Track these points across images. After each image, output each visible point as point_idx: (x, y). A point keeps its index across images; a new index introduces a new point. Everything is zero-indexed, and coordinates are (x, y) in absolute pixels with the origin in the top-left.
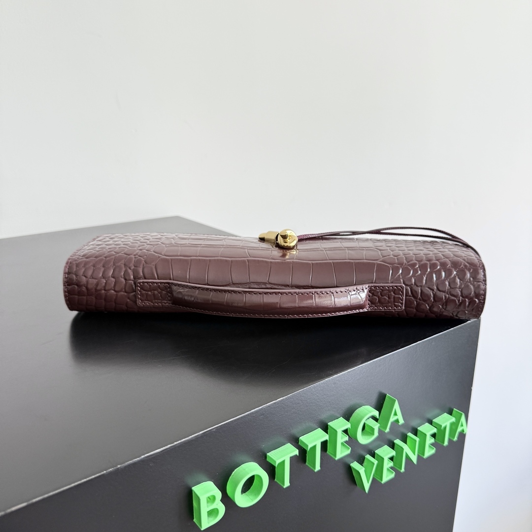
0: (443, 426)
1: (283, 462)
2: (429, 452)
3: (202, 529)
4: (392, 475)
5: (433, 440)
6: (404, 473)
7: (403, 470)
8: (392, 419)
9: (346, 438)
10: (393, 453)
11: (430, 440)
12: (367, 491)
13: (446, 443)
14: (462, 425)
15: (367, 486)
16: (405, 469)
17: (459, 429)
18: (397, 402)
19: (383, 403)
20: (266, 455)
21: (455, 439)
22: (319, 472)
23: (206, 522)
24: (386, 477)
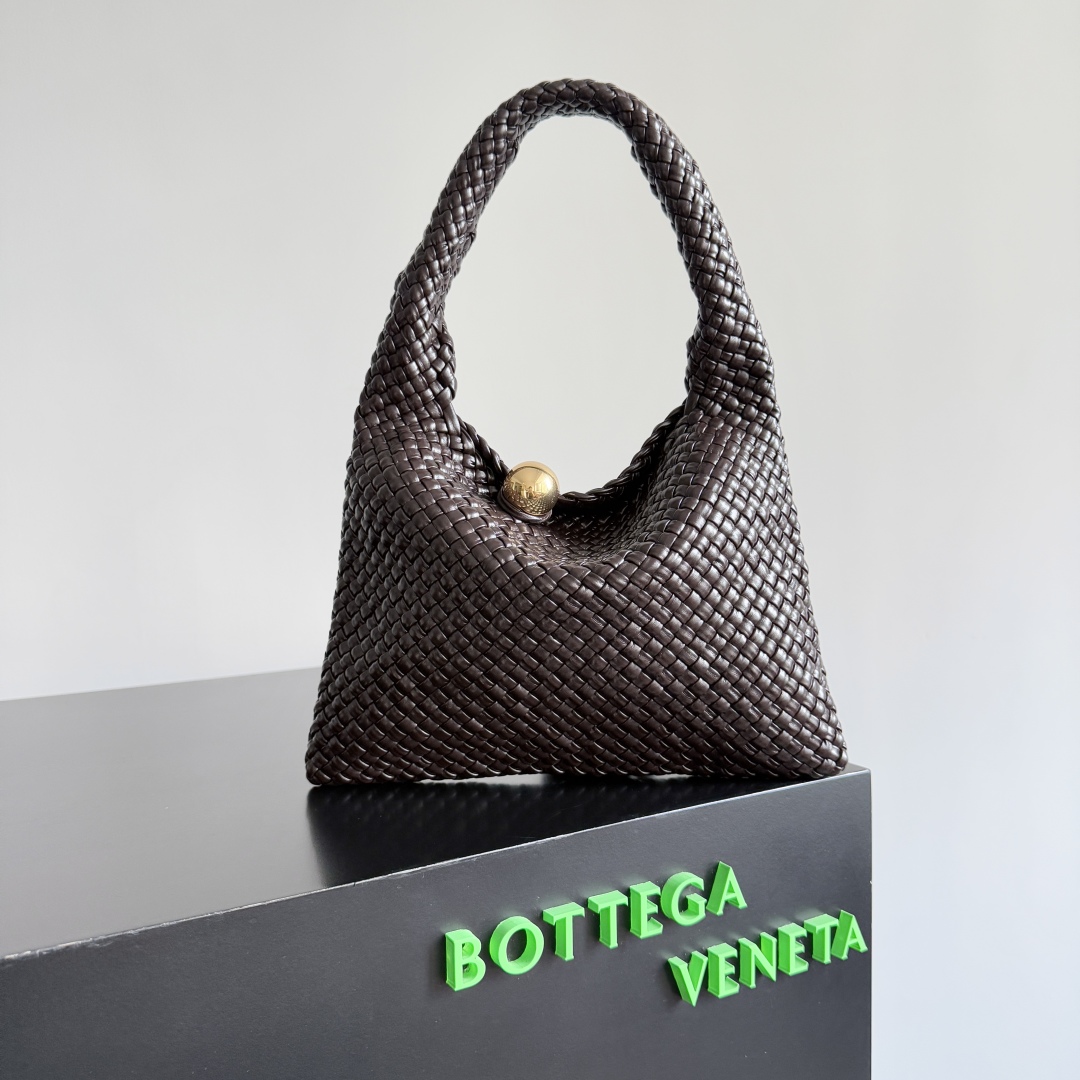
0: (818, 928)
1: (564, 920)
2: (797, 967)
3: (456, 989)
4: (734, 989)
5: (801, 948)
6: (754, 989)
7: (753, 985)
8: (726, 896)
9: (654, 909)
10: (734, 952)
11: (798, 948)
12: (694, 1003)
13: (827, 960)
14: (854, 936)
15: (693, 994)
16: (756, 983)
17: (850, 942)
18: (731, 870)
19: (715, 874)
20: (542, 912)
21: (844, 956)
22: (615, 949)
23: (460, 982)
24: (725, 989)
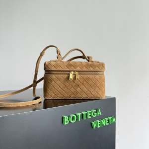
0: (110, 119)
1: (79, 115)
2: (107, 124)
3: (65, 124)
7: (102, 126)
8: (99, 113)
9: (90, 114)
10: (100, 121)
11: (107, 121)
12: (95, 128)
13: (111, 123)
17: (114, 121)
19: (97, 110)
20: (76, 114)
22: (85, 120)
24: (99, 127)
